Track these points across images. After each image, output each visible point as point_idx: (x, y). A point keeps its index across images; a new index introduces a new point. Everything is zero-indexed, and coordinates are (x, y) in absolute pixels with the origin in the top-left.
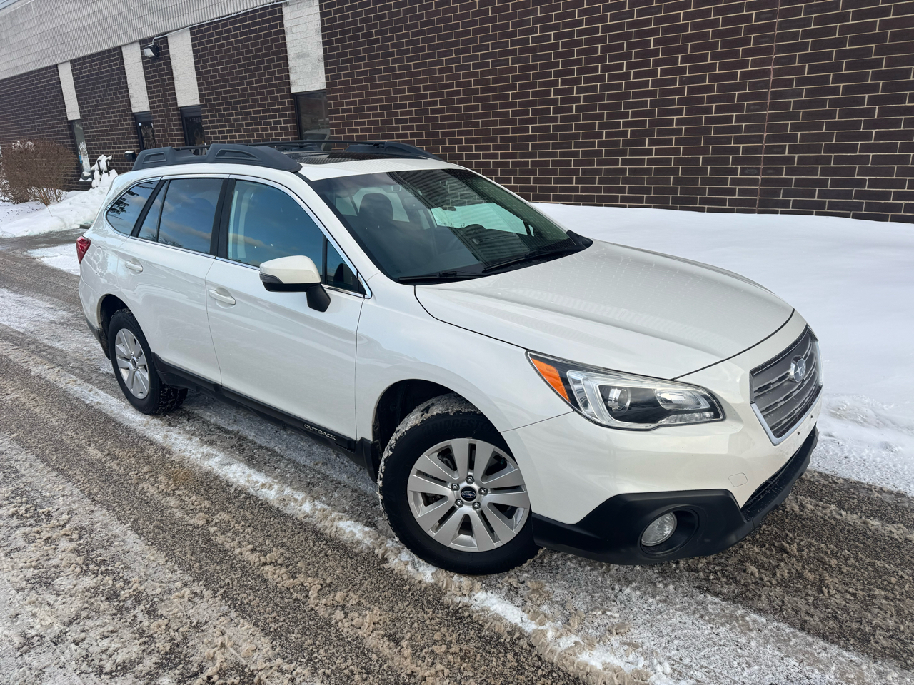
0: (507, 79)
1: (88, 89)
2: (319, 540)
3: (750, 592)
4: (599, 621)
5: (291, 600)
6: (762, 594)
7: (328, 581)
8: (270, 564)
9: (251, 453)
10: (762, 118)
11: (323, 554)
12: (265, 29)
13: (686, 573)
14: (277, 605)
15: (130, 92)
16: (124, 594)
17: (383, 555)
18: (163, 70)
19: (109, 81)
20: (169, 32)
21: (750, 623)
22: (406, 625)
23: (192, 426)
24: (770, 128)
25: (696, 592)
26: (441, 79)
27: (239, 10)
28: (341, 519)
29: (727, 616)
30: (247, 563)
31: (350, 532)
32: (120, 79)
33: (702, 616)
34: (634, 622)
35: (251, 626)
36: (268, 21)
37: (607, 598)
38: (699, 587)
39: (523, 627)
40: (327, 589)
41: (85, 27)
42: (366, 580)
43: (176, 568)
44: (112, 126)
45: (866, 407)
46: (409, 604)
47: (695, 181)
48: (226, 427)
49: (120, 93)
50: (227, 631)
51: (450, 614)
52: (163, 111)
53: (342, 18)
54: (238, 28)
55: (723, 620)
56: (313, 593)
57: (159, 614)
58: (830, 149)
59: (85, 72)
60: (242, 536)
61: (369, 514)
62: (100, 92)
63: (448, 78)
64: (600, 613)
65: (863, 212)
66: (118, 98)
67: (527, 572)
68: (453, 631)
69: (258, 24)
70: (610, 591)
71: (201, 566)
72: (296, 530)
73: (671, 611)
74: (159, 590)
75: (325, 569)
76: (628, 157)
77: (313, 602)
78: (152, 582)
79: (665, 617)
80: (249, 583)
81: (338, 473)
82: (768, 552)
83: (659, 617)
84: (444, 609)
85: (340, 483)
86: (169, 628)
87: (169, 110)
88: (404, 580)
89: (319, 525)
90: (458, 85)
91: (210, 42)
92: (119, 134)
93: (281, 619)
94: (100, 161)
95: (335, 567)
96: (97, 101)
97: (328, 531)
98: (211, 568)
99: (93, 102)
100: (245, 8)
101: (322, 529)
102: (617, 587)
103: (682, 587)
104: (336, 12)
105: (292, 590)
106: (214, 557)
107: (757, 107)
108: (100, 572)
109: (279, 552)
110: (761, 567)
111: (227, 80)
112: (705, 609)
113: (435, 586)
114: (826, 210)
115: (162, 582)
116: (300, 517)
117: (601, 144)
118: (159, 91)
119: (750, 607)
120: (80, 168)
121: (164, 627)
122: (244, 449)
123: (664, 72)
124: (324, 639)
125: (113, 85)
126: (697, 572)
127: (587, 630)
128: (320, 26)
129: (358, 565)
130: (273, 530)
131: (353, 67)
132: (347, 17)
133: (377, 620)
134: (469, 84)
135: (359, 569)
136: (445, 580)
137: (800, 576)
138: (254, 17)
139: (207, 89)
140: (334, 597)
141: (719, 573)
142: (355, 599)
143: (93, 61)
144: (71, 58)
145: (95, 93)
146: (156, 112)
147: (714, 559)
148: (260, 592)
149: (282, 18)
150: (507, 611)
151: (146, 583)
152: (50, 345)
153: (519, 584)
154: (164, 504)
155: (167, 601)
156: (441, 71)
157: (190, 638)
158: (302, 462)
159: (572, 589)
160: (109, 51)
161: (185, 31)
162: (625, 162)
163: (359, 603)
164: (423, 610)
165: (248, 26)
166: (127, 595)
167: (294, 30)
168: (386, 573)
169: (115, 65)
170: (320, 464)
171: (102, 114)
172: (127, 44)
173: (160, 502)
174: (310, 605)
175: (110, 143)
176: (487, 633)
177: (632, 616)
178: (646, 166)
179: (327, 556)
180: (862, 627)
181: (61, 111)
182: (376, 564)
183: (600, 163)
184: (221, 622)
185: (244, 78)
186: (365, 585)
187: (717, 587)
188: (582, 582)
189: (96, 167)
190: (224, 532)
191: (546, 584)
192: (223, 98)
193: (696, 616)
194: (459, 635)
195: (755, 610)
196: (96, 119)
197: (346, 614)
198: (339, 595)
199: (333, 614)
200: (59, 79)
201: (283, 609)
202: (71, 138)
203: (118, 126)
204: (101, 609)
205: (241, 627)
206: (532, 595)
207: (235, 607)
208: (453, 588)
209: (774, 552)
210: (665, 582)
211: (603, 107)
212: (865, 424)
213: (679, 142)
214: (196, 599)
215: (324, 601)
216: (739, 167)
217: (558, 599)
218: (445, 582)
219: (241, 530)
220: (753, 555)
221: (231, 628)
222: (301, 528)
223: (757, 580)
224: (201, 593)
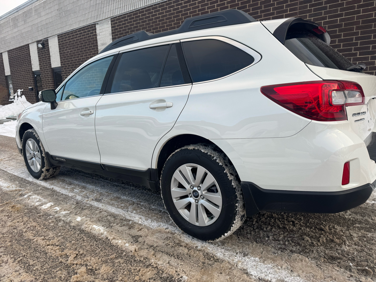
1: (14, 62)
2: (81, 233)
3: (307, 249)
5: (58, 263)
6: (314, 250)
7: (81, 253)
8: (52, 245)
11: (82, 240)
12: (88, 34)
13: (273, 242)
15: (32, 62)
18: (46, 53)
19: (23, 58)
20: (49, 37)
22: (120, 273)
25: (279, 251)
27: (78, 27)
30: (39, 245)
31: (98, 229)
32: (28, 57)
34: (247, 266)
36: (90, 31)
37: (232, 255)
38: (280, 248)
40: (80, 256)
41: (14, 37)
42: (102, 251)
44: (23, 77)
48: (48, 187)
49: (28, 63)
52: (45, 70)
53: (120, 28)
54: (78, 34)
56: (71, 258)
59: (13, 55)
62: (19, 63)
66: (27, 65)
69: (86, 32)
70: (234, 252)
72: (70, 229)
75: (81, 247)
77: (69, 263)
80: (37, 255)
82: (314, 231)
87: (48, 69)
88: (123, 250)
91: (66, 40)
92: (26, 80)
94: (18, 92)
95: (87, 246)
96: (18, 67)
97: (87, 229)
98: (17, 249)
99: (16, 67)
100: (81, 26)
101: (84, 228)
104: (118, 26)
105: (59, 258)
106: (21, 243)
109: (58, 240)
110: (311, 237)
111: (72, 56)
118: (44, 62)
119: (308, 257)
120: (9, 95)
125: (25, 60)
126: (279, 241)
128: (111, 32)
129: (99, 244)
130: (58, 230)
132: (122, 28)
137: (332, 241)
138: (84, 30)
139: (64, 60)
140: (82, 260)
141: (290, 241)
142: (94, 261)
143: (17, 50)
144: (8, 50)
145: (17, 64)
146: (42, 70)
147: (287, 235)
148: (41, 259)
149: (96, 29)
154: (4, 220)
160: (24, 46)
161: (55, 37)
164: (131, 265)
165: (81, 33)
167: (100, 34)
168: (114, 248)
169: (26, 52)
171: (20, 72)
172: (31, 43)
175: (22, 84)
176: (165, 275)
177: (246, 263)
179: (84, 241)
180: (369, 264)
181: (3, 72)
182: (109, 244)
185: (80, 54)
187: (290, 247)
189: (16, 94)
190: (31, 231)
192: (71, 63)
196: (17, 74)
198: (85, 259)
200: (2, 58)
202: (6, 83)
203: (26, 77)
207: (24, 267)
209: (317, 231)
214: (3, 264)
215: (76, 262)
219: (41, 230)
220: (307, 232)
221: (18, 278)
222: (73, 228)
223: (310, 244)
224: (7, 261)
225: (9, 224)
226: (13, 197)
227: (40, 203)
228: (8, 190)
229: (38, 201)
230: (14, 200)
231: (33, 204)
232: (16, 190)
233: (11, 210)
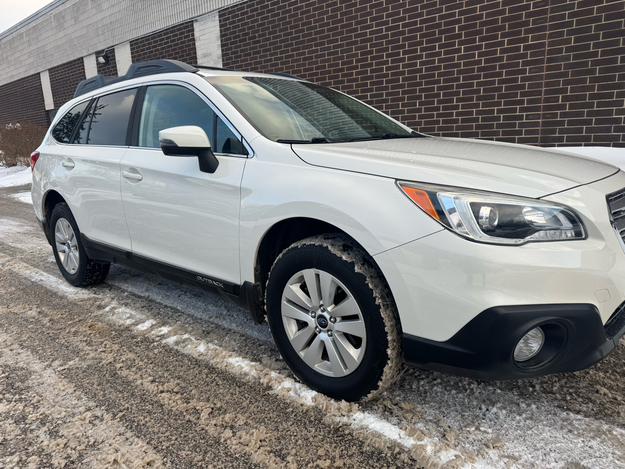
0: (352, 62)
1: (60, 88)
2: (211, 373)
3: (608, 410)
4: (474, 436)
5: (184, 422)
6: (620, 411)
7: (218, 405)
8: (167, 392)
9: (157, 311)
10: (540, 78)
11: (214, 383)
12: (181, 38)
13: (543, 395)
14: (170, 426)
16: (32, 417)
17: (268, 383)
18: (111, 71)
20: (115, 45)
21: (619, 436)
22: (291, 442)
23: (112, 294)
24: (547, 85)
25: (558, 411)
26: (304, 65)
27: (164, 27)
28: (230, 356)
29: (594, 431)
30: (147, 392)
31: (238, 366)
33: (570, 431)
34: (507, 437)
35: (145, 444)
36: (183, 33)
37: (477, 416)
38: (559, 407)
39: (402, 443)
40: (217, 412)
41: (59, 46)
42: (252, 404)
43: (82, 396)
46: (293, 424)
47: (491, 126)
48: (139, 294)
50: (121, 449)
51: (332, 432)
53: (234, 27)
54: (163, 39)
55: (592, 434)
56: (204, 415)
57: (60, 434)
58: (592, 97)
59: (58, 76)
60: (144, 370)
61: (255, 352)
63: (310, 64)
64: (473, 429)
65: (621, 142)
67: (399, 395)
68: (335, 447)
69: (176, 35)
70: (478, 410)
71: (106, 394)
72: (192, 366)
73: (540, 426)
74: (64, 414)
75: (216, 396)
76: (441, 112)
77: (204, 422)
78: (58, 407)
79: (536, 432)
80: (147, 407)
81: (229, 323)
82: (612, 377)
83: (530, 432)
84: (325, 428)
85: (230, 330)
86: (68, 447)
88: (287, 403)
89: (212, 362)
90: (317, 68)
91: (143, 50)
93: (174, 438)
95: (225, 394)
96: (66, 96)
97: (219, 366)
98: (113, 396)
99: (63, 97)
100: (168, 25)
101: (214, 365)
102: (483, 407)
103: (544, 406)
104: (231, 23)
105: (185, 413)
106: (118, 387)
107: (536, 70)
108: (14, 400)
109: (175, 382)
110: (610, 388)
112: (571, 424)
113: (316, 408)
114: (592, 142)
115: (68, 408)
116: (196, 355)
117: (421, 104)
119: (613, 423)
121: (62, 446)
122: (152, 308)
123: (466, 50)
124: (213, 455)
126: (554, 394)
127: (463, 445)
128: (219, 34)
129: (246, 392)
130: (172, 366)
131: (242, 61)
132: (238, 26)
133: (263, 438)
134: (324, 67)
135: (246, 395)
136: (325, 402)
138: (174, 31)
140: (223, 418)
141: (574, 394)
142: (243, 420)
143: (64, 68)
144: (49, 67)
145: (65, 90)
147: (566, 383)
148: (156, 415)
149: (193, 30)
150: (385, 429)
151: (53, 409)
153: (393, 406)
154: (81, 348)
155: (70, 424)
156: (305, 59)
157: (85, 456)
158: (199, 316)
159: (443, 409)
160: (75, 61)
161: (126, 44)
162: (439, 115)
163: (246, 424)
164: (306, 429)
165: (169, 37)
166: (34, 419)
167: (201, 38)
168: (271, 398)
169: (79, 70)
170: (214, 317)
172: (87, 56)
173: (77, 346)
174: (201, 426)
176: (368, 448)
177: (504, 432)
178: (454, 118)
179: (218, 385)
181: (41, 104)
182: (262, 391)
183: (421, 117)
184: (116, 441)
186: (252, 408)
187: (575, 406)
188: (450, 403)
190: (129, 368)
191: (418, 406)
193: (565, 431)
194: (342, 451)
195: (618, 425)
197: (234, 433)
198: (228, 417)
199: (222, 433)
200: (41, 82)
201: (177, 429)
202: (47, 122)
204: (8, 430)
205: (135, 445)
206: (407, 415)
207: (131, 428)
208: (333, 409)
209: (618, 377)
210: (527, 402)
211: (422, 77)
213: (478, 99)
214: (97, 422)
215: (214, 422)
216: (525, 114)
217: (431, 418)
218: (325, 404)
219: (144, 366)
220: (600, 379)
221: (126, 446)
222: (196, 364)
223: (611, 400)
224: (102, 416)
225: (92, 355)
226: (87, 309)
227: (133, 321)
228: (77, 298)
229: (129, 318)
230: (90, 316)
231: (122, 322)
232: (89, 299)
233: (89, 332)
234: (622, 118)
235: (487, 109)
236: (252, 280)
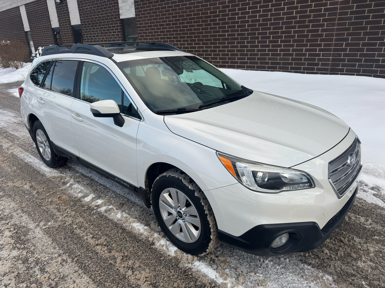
0: (216, 12)
1: (33, 17)
2: (123, 232)
3: (325, 264)
4: (253, 278)
5: (108, 264)
6: (331, 264)
7: (126, 254)
8: (100, 245)
9: (96, 188)
10: (333, 30)
11: (125, 240)
14: (101, 267)
15: (51, 18)
17: (152, 241)
18: (64, 8)
19: (41, 13)
21: (326, 280)
22: (161, 278)
23: (71, 174)
24: (337, 35)
25: (300, 263)
26: (186, 12)
28: (134, 222)
29: (315, 277)
30: (89, 244)
31: (138, 229)
32: (46, 12)
33: (302, 276)
34: (270, 279)
35: (88, 278)
37: (257, 265)
38: (301, 260)
39: (217, 281)
40: (125, 258)
42: (143, 254)
43: (56, 247)
44: (43, 34)
45: (380, 169)
46: (163, 267)
47: (301, 59)
48: (86, 174)
49: (46, 19)
50: (77, 281)
51: (182, 273)
52: (65, 27)
55: (313, 279)
56: (118, 261)
57: (46, 271)
58: (364, 45)
59: (31, 10)
60: (88, 230)
61: (147, 219)
62: (38, 18)
63: (190, 12)
64: (253, 274)
65: (378, 74)
66: (45, 21)
67: (219, 251)
68: (183, 282)
70: (258, 262)
71: (68, 245)
72: (113, 227)
73: (287, 273)
74: (47, 258)
75: (125, 248)
76: (271, 48)
77: (118, 265)
78: (44, 254)
79: (285, 276)
80: (89, 254)
81: (134, 198)
82: (334, 242)
83: (282, 276)
84: (179, 270)
85: (135, 203)
86: (50, 279)
87: (67, 27)
88: (161, 254)
89: (124, 225)
90: (194, 15)
92: (46, 38)
93: (103, 275)
94: (39, 49)
95: (130, 247)
96: (37, 23)
97: (127, 228)
98: (72, 247)
99: (35, 23)
101: (125, 227)
102: (262, 260)
103: (293, 260)
105: (109, 259)
106: (75, 241)
107: (331, 25)
108: (21, 248)
109: (104, 239)
110: (330, 250)
111: (92, 13)
112: (304, 272)
113: (175, 258)
114: (361, 73)
115: (49, 254)
116: (115, 221)
117: (258, 42)
118: (63, 18)
119: (326, 272)
120: (31, 53)
121: (47, 278)
122: (93, 185)
123: (288, 9)
124: (122, 285)
125: (43, 15)
127: (247, 283)
129: (141, 246)
130: (103, 227)
131: (147, 7)
133: (147, 276)
134: (199, 14)
135: (141, 248)
136: (180, 255)
137: (349, 255)
139: (83, 17)
140: (128, 263)
141: (310, 253)
142: (138, 264)
143: (34, 4)
144: (25, 3)
145: (36, 19)
146: (62, 28)
148: (94, 260)
150: (209, 272)
151: (42, 254)
152: (12, 134)
153: (215, 258)
154: (54, 213)
155: (51, 264)
156: (187, 8)
157: (59, 284)
158: (118, 192)
159: (241, 261)
162: (269, 50)
163: (140, 266)
164: (170, 270)
166: (32, 261)
168: (153, 251)
169: (44, 6)
170: (126, 194)
171: (39, 28)
173: (53, 212)
174: (117, 267)
175: (43, 42)
176: (199, 283)
177: (269, 276)
178: (279, 52)
179: (127, 241)
180: (380, 284)
181: (22, 27)
182: (149, 245)
183: (258, 51)
184: (74, 276)
185: (99, 12)
186: (143, 256)
187: (309, 260)
188: (245, 257)
189: (37, 52)
190: (80, 228)
191: (228, 258)
192: (91, 21)
193: (300, 276)
194: (186, 284)
195: (328, 273)
196: (36, 31)
197: (133, 272)
198: (130, 262)
199: (127, 272)
200: (20, 13)
201: (104, 268)
202: (27, 39)
203: (46, 34)
204: (19, 268)
205: (83, 279)
206: (221, 264)
207: (82, 267)
208: (184, 259)
209: (337, 242)
210: (285, 257)
211: (259, 25)
212: (379, 176)
213: (294, 41)
214: (64, 263)
215: (123, 265)
216: (322, 53)
217: (234, 266)
218: (180, 256)
219: (88, 227)
220: (327, 243)
221: (79, 279)
222: (115, 226)
223: (329, 257)
224: (67, 260)
225: (60, 218)
226: (57, 185)
227: (83, 194)
228: (51, 176)
229: (80, 192)
230: (59, 189)
231: (76, 195)
232: (58, 177)
233: (58, 202)
234: (380, 59)
235: (299, 48)
236: (144, 187)
